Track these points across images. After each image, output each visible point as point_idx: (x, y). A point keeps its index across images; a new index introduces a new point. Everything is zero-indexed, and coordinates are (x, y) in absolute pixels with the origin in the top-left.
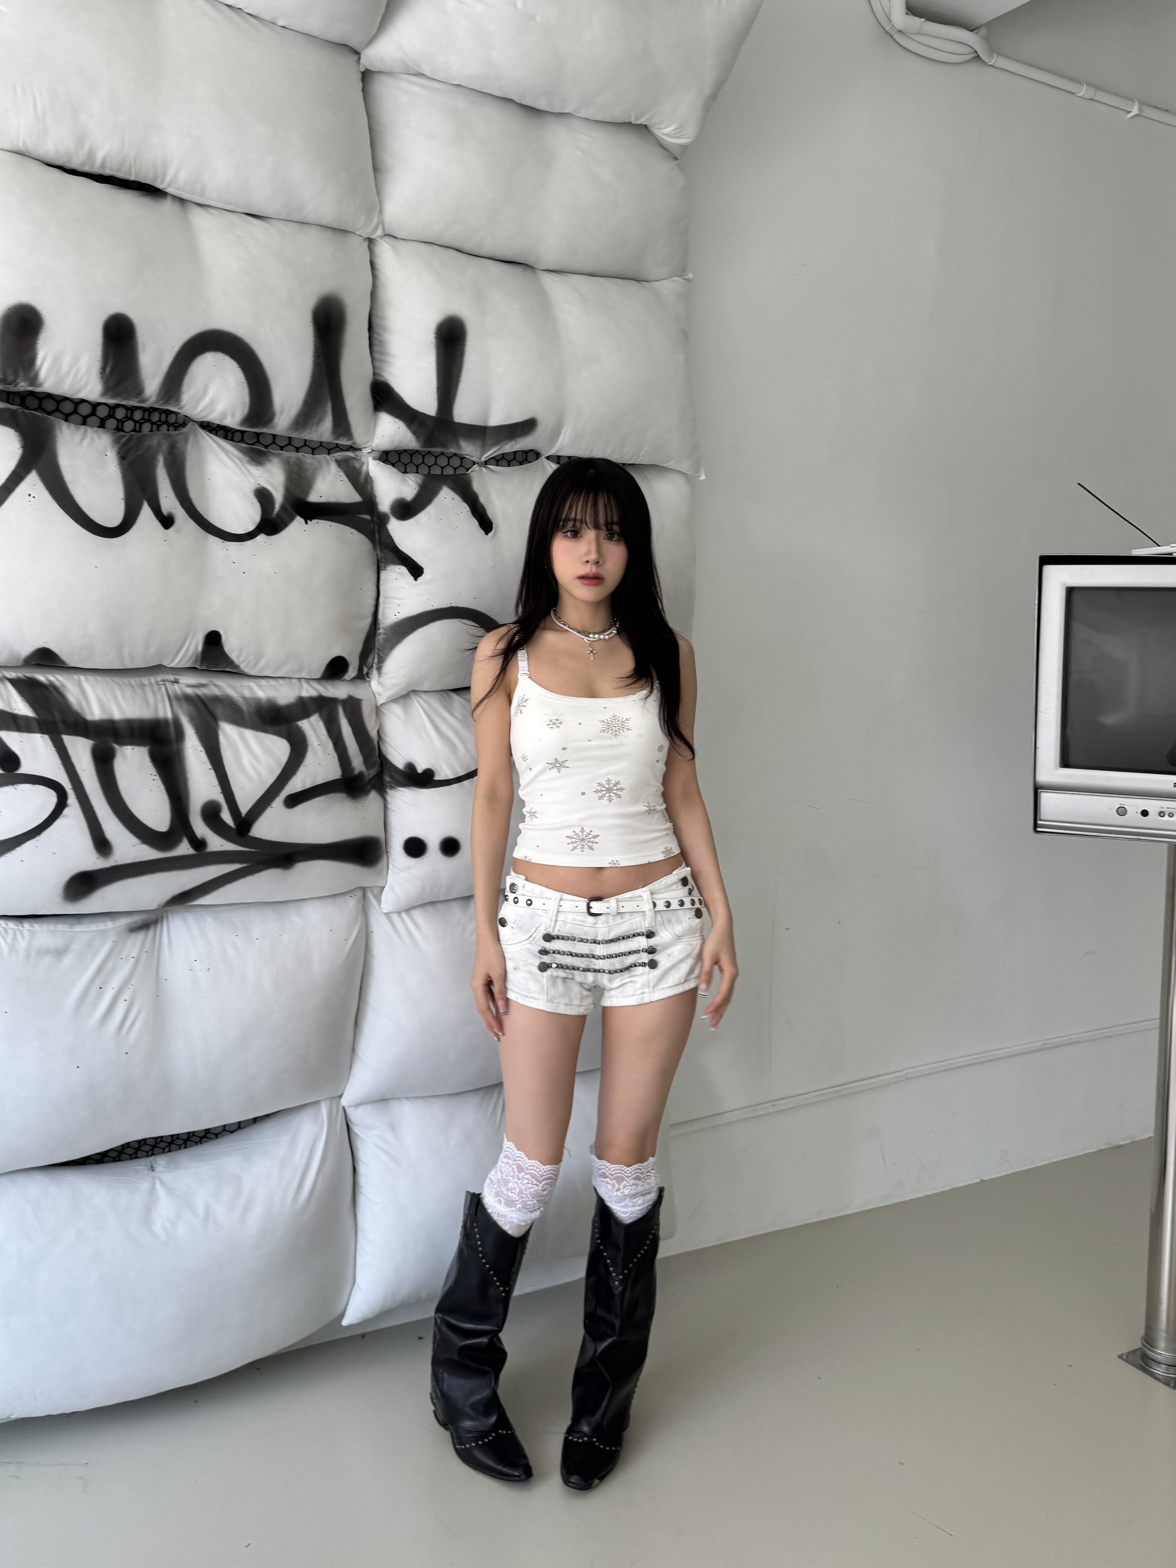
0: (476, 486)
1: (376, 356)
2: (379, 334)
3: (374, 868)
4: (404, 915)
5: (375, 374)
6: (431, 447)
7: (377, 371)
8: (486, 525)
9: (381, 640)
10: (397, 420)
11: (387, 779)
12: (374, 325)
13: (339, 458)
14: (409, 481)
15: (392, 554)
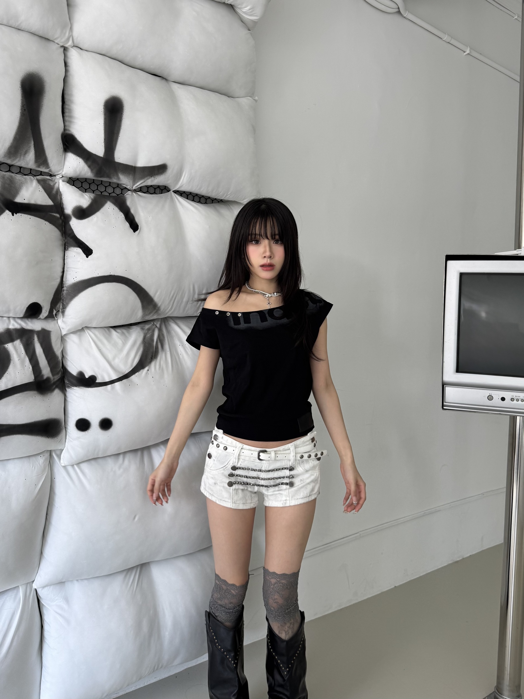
0: (129, 203)
1: (67, 118)
2: (69, 105)
3: (56, 438)
4: (75, 466)
5: (65, 130)
6: (101, 177)
7: (67, 128)
8: (134, 227)
9: (64, 294)
10: (78, 158)
11: (66, 382)
12: (66, 100)
13: (40, 178)
14: (86, 197)
15: (71, 240)
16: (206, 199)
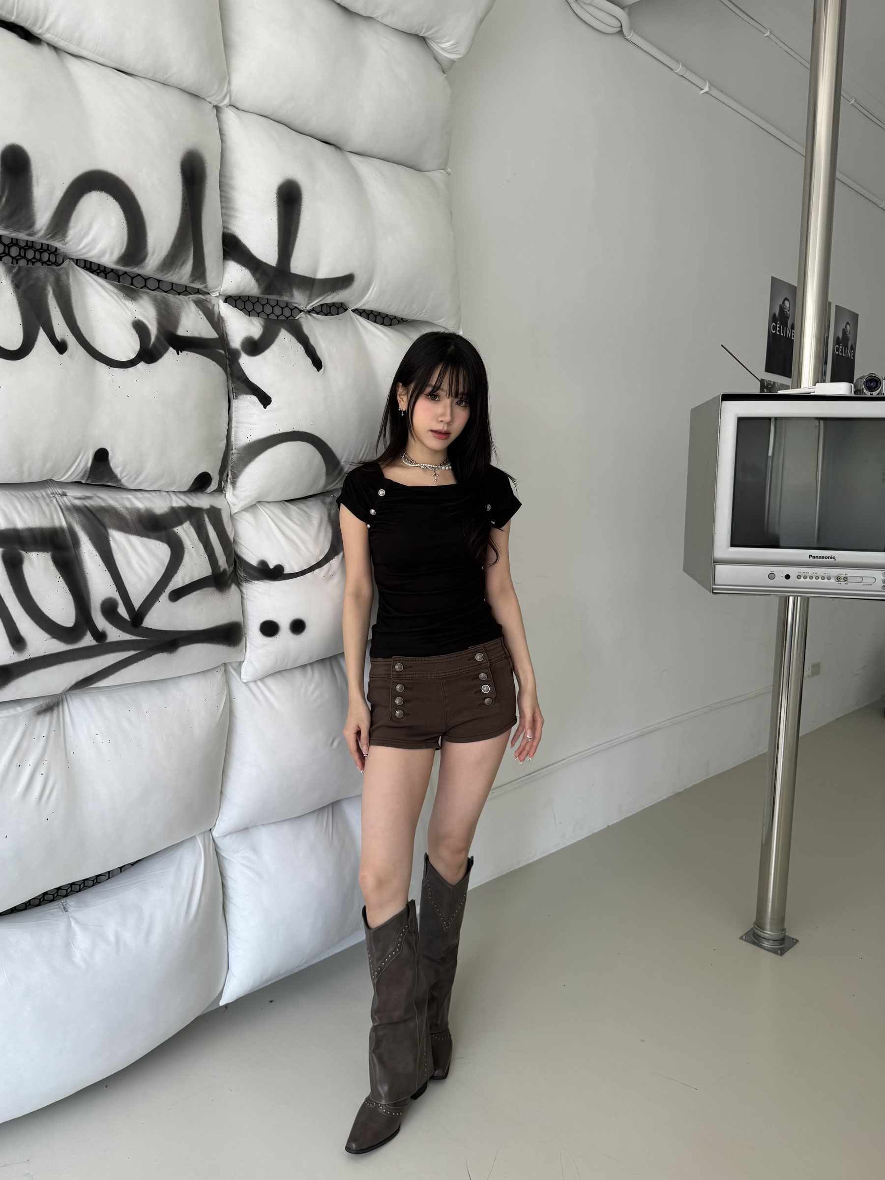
0: (306, 330)
1: (226, 211)
2: (225, 192)
3: (236, 647)
4: (259, 683)
5: (224, 228)
6: (269, 294)
7: (226, 225)
8: (318, 364)
9: (233, 459)
10: (244, 268)
11: (242, 574)
12: (222, 184)
13: (194, 299)
14: (255, 322)
15: (242, 385)
16: (391, 320)
